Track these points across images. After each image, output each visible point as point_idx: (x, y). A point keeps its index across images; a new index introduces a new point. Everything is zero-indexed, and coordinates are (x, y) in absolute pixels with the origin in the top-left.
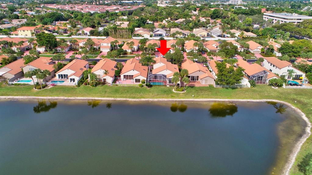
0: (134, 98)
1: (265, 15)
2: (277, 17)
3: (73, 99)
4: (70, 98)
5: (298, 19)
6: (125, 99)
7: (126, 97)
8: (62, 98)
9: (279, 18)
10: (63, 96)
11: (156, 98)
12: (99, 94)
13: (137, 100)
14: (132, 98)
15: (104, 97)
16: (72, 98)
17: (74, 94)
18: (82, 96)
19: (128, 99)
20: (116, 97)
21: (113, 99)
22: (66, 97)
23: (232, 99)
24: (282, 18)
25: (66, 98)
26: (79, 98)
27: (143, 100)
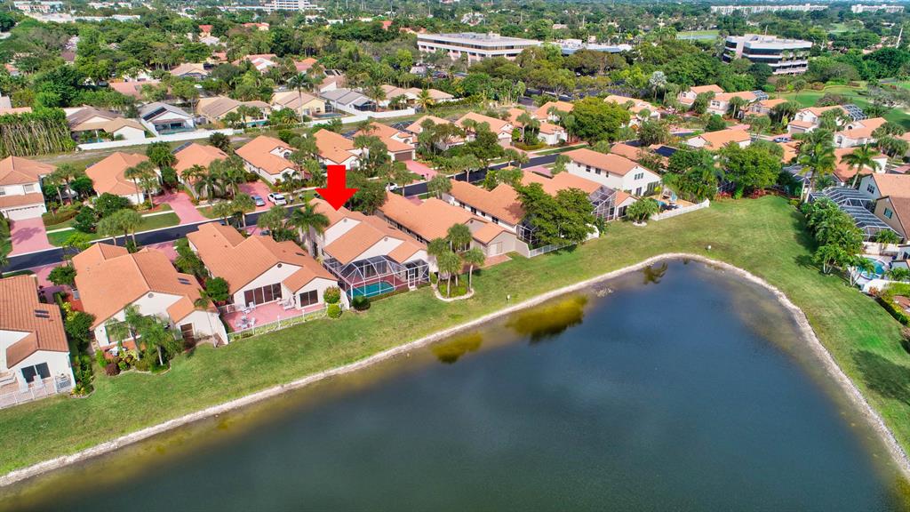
0: (351, 362)
1: (422, 40)
2: (458, 45)
3: (115, 450)
4: (90, 452)
5: (507, 48)
6: (320, 375)
7: (319, 367)
8: (52, 463)
9: (463, 45)
10: (49, 453)
11: (417, 338)
12: (209, 392)
13: (364, 362)
14: (345, 363)
15: (239, 393)
16: (103, 447)
17: (98, 427)
18: (144, 423)
19: (332, 371)
20: (287, 379)
21: (275, 390)
22: (68, 453)
23: (592, 277)
24: (472, 46)
25: (71, 459)
26: (135, 435)
27: (381, 355)
